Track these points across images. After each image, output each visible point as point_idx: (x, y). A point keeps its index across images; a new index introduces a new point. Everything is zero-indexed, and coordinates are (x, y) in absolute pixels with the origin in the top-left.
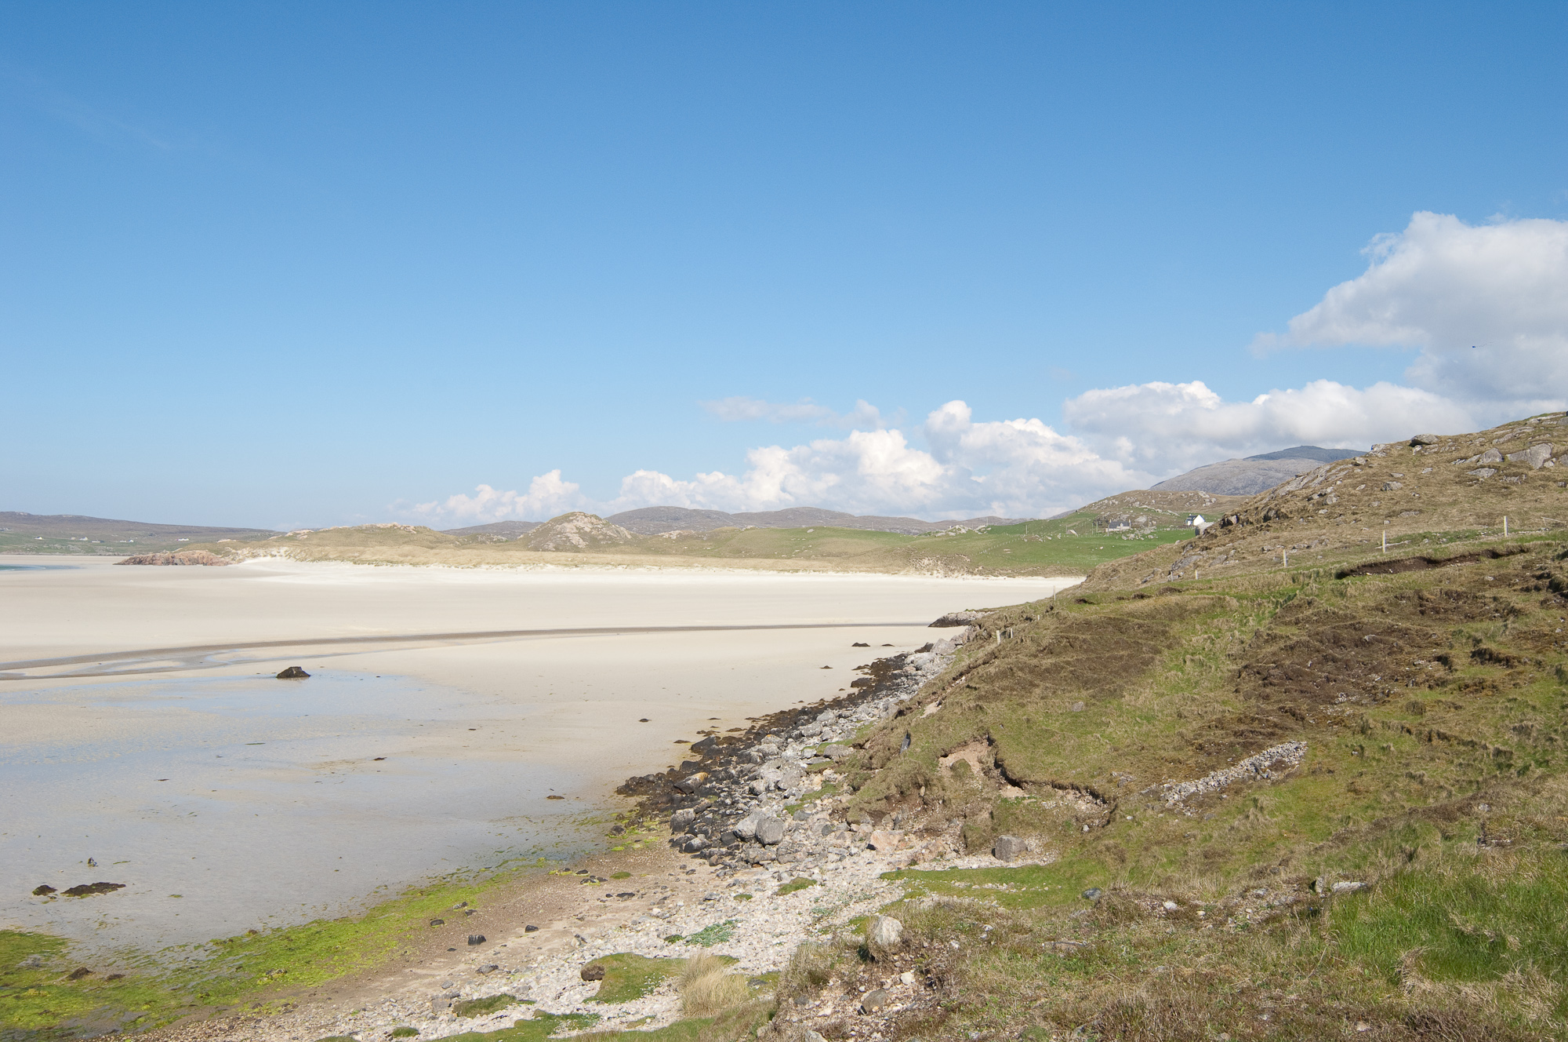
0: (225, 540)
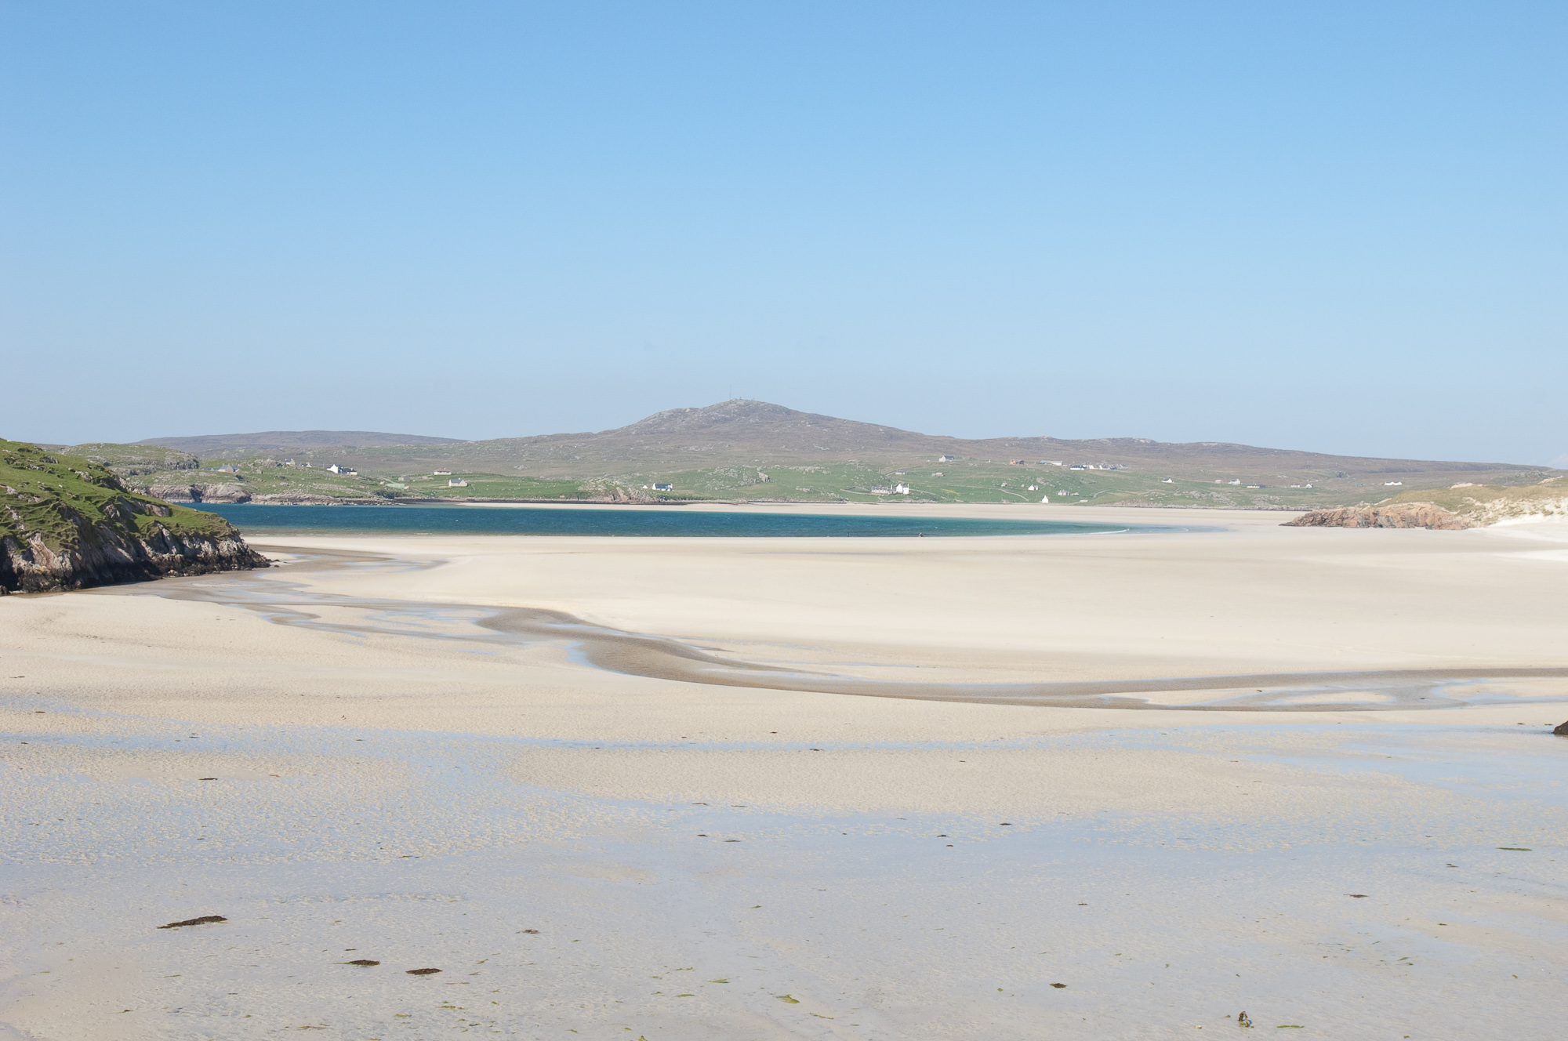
0: (1463, 485)
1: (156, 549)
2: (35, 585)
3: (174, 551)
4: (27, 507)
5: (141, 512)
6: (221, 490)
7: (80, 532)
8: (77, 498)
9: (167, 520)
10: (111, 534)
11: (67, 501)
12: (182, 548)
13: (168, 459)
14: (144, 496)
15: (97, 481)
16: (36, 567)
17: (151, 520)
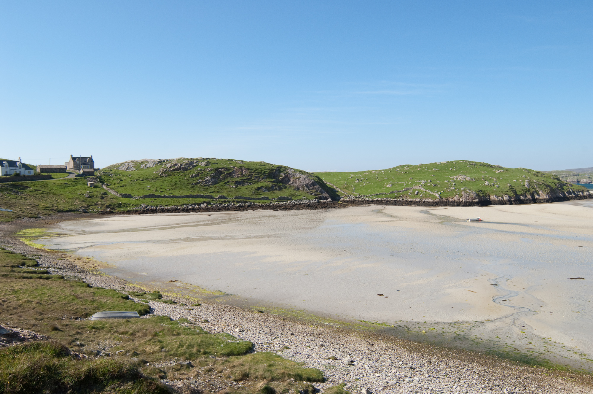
1: (569, 194)
2: (540, 202)
3: (573, 194)
4: (539, 185)
5: (565, 186)
6: (584, 181)
7: (550, 190)
8: (550, 183)
9: (571, 187)
10: (558, 191)
11: (547, 183)
12: (575, 194)
13: (571, 174)
14: (565, 182)
15: (555, 179)
16: (540, 198)
17: (567, 187)
